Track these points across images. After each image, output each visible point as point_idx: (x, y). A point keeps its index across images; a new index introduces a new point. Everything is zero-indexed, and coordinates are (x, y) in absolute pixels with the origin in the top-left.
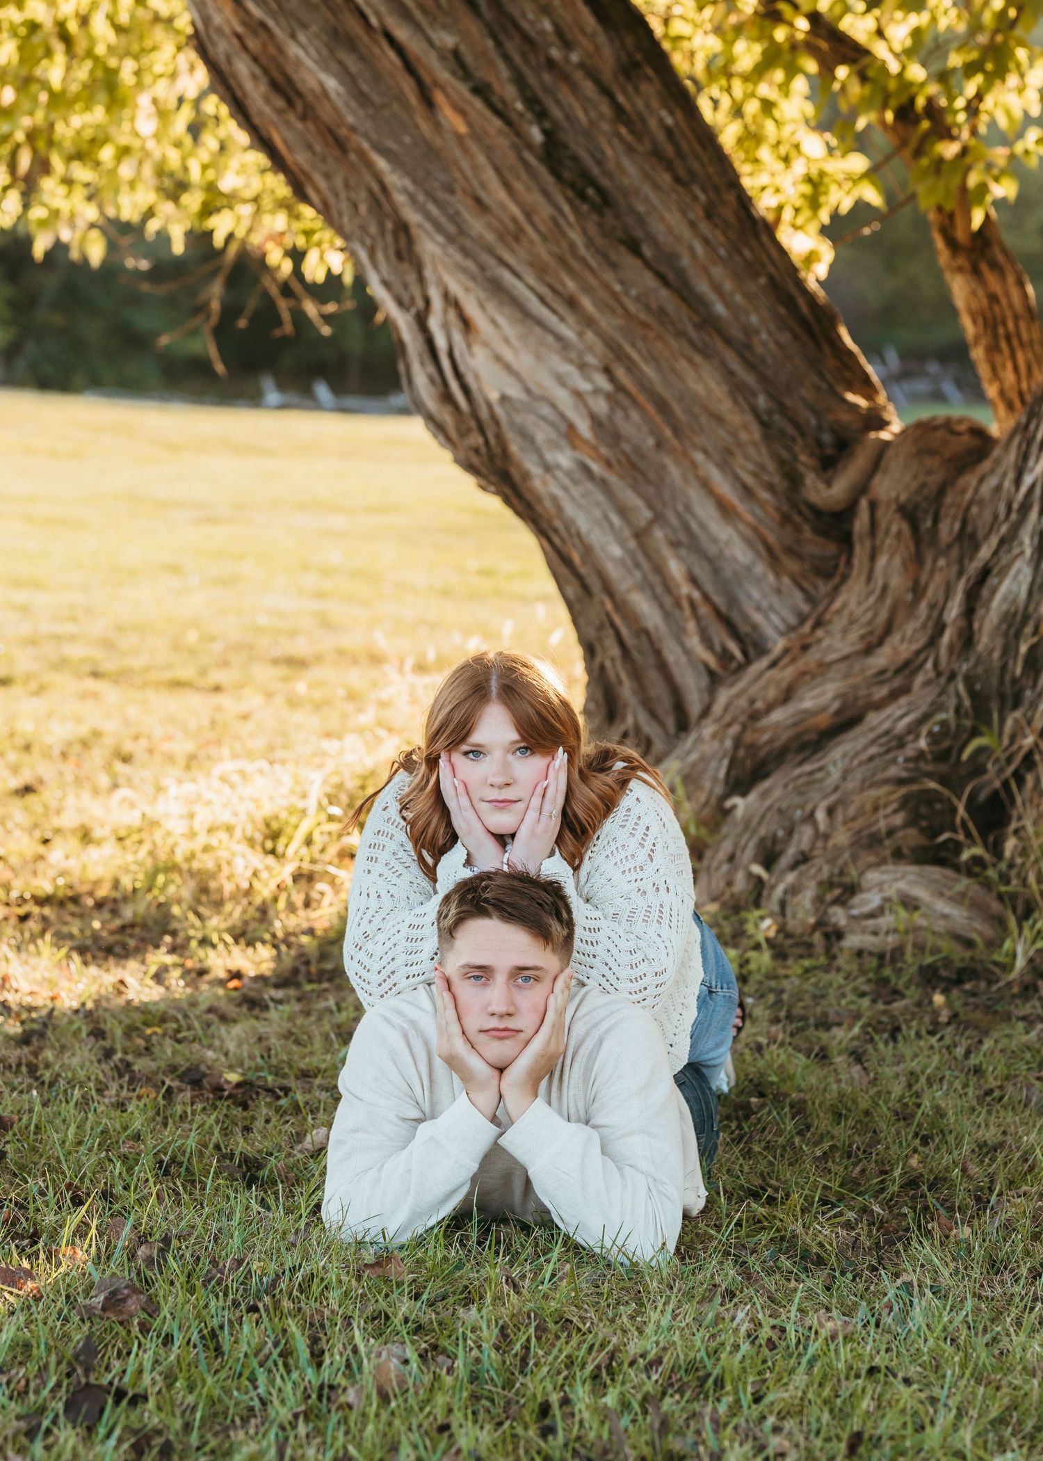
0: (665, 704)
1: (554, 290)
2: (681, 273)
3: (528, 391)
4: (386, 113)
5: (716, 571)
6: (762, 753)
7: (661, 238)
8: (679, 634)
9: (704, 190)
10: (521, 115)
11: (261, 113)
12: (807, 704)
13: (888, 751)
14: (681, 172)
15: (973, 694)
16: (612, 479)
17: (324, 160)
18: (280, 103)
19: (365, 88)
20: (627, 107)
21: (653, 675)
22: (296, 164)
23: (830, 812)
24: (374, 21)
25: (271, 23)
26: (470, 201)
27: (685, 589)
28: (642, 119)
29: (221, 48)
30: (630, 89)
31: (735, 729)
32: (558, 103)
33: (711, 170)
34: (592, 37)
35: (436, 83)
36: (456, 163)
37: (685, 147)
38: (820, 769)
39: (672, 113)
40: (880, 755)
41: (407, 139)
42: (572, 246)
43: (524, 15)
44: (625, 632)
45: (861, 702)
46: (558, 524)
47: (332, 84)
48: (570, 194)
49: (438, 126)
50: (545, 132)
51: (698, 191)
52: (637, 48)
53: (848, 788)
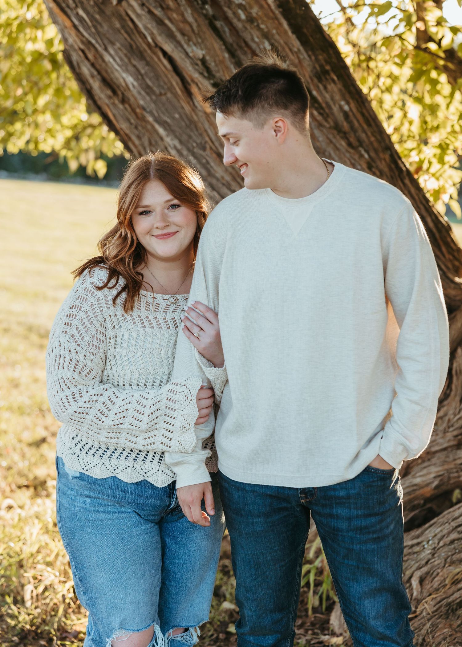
4: (164, 98)
9: (367, 152)
11: (100, 98)
12: (418, 480)
14: (352, 140)
17: (136, 128)
18: (109, 92)
19: (150, 83)
20: (320, 98)
22: (121, 129)
24: (150, 40)
25: (93, 42)
26: (214, 155)
28: (330, 107)
29: (75, 57)
30: (321, 87)
33: (373, 139)
34: (297, 53)
35: (193, 81)
36: (206, 131)
37: (356, 124)
38: (418, 544)
39: (348, 103)
40: (457, 540)
41: (177, 116)
43: (253, 40)
45: (452, 481)
47: (130, 80)
49: (194, 107)
51: (363, 152)
52: (327, 62)
53: (436, 563)
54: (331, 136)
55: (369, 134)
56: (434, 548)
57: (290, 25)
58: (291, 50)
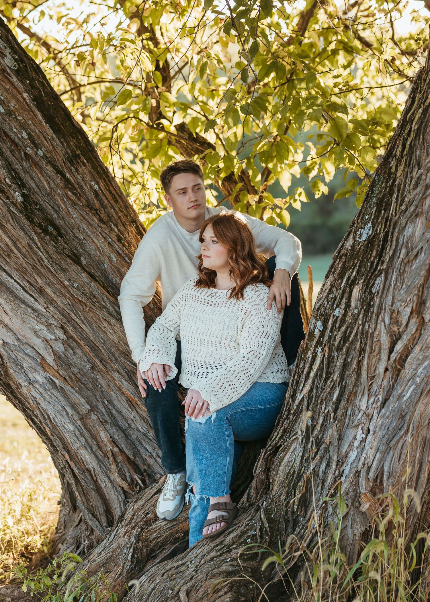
0: (100, 509)
1: (30, 284)
2: (104, 272)
3: (18, 339)
5: (127, 436)
6: (152, 545)
7: (92, 253)
8: (107, 472)
9: (116, 226)
10: (10, 186)
13: (221, 555)
14: (103, 216)
15: (270, 520)
16: (67, 388)
20: (72, 180)
21: (93, 494)
23: (188, 593)
27: (109, 447)
28: (82, 188)
30: (73, 170)
31: (138, 529)
32: (32, 178)
33: (120, 214)
34: (51, 141)
37: (105, 201)
38: (183, 564)
39: (97, 183)
40: (216, 557)
42: (40, 260)
43: (11, 130)
44: (76, 471)
46: (37, 412)
48: (39, 231)
50: (23, 195)
51: (113, 226)
52: (78, 147)
53: (199, 578)
54: (84, 214)
55: (117, 210)
56: (198, 566)
57: (43, 115)
58: (45, 138)
